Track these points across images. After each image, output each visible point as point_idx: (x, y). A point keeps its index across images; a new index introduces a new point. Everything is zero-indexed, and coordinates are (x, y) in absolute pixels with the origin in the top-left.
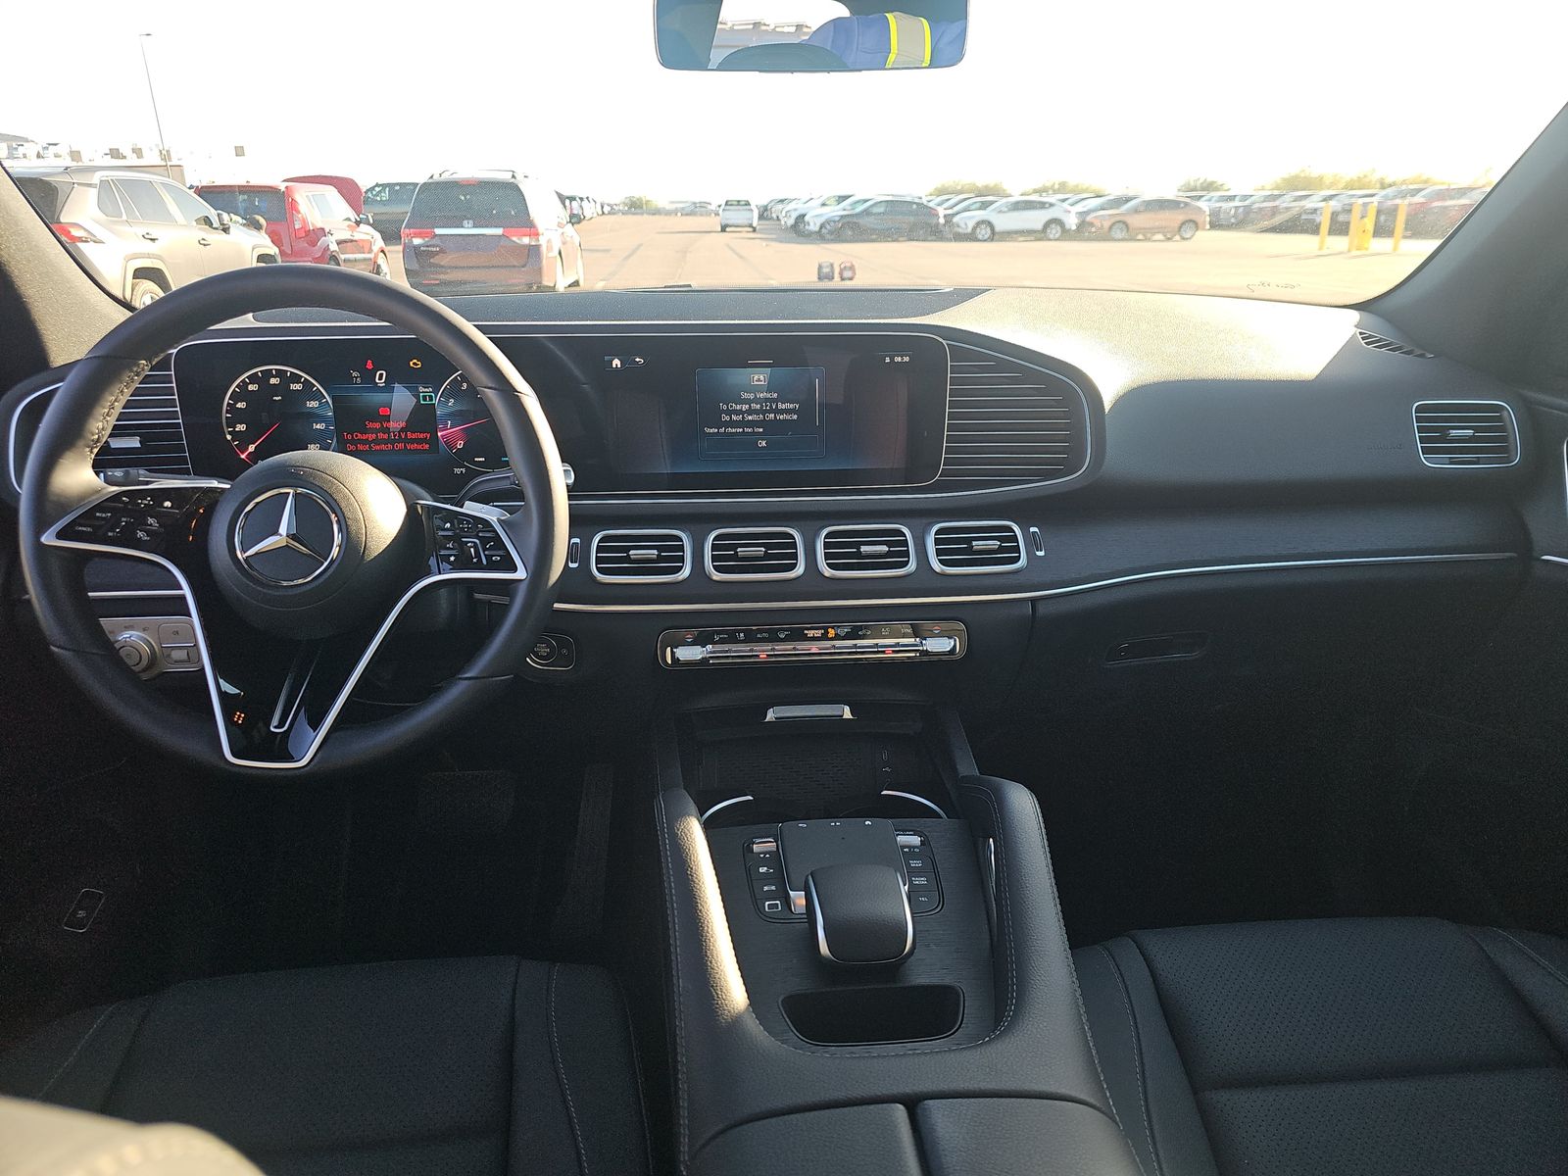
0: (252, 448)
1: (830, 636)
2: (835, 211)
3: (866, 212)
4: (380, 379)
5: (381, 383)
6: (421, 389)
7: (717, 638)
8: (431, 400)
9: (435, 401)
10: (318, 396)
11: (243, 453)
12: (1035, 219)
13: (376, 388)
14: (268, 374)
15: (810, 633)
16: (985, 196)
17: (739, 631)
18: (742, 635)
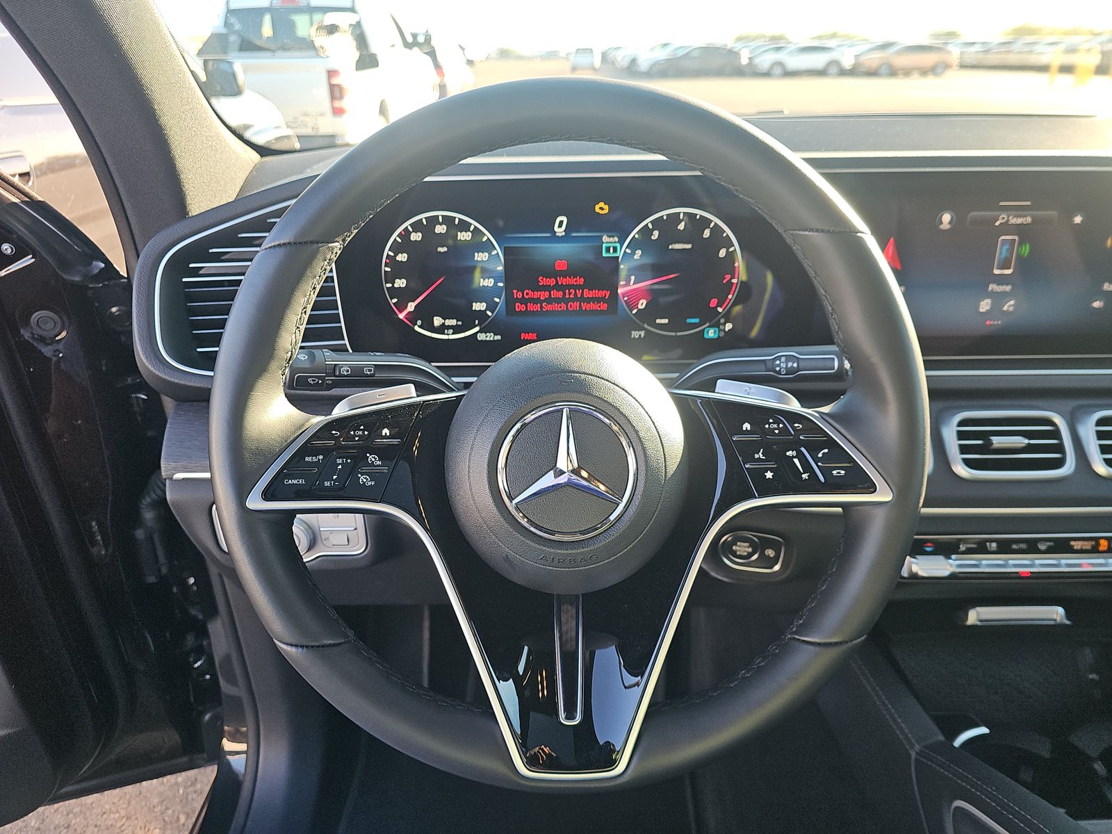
0: (411, 307)
1: (1101, 548)
2: (662, 55)
3: (686, 56)
4: (560, 226)
5: (560, 231)
6: (605, 238)
7: (962, 548)
8: (615, 249)
9: (620, 254)
10: (487, 247)
11: (401, 312)
12: (818, 61)
13: (554, 238)
14: (433, 221)
15: (1077, 545)
16: (777, 43)
17: (992, 541)
18: (994, 545)
